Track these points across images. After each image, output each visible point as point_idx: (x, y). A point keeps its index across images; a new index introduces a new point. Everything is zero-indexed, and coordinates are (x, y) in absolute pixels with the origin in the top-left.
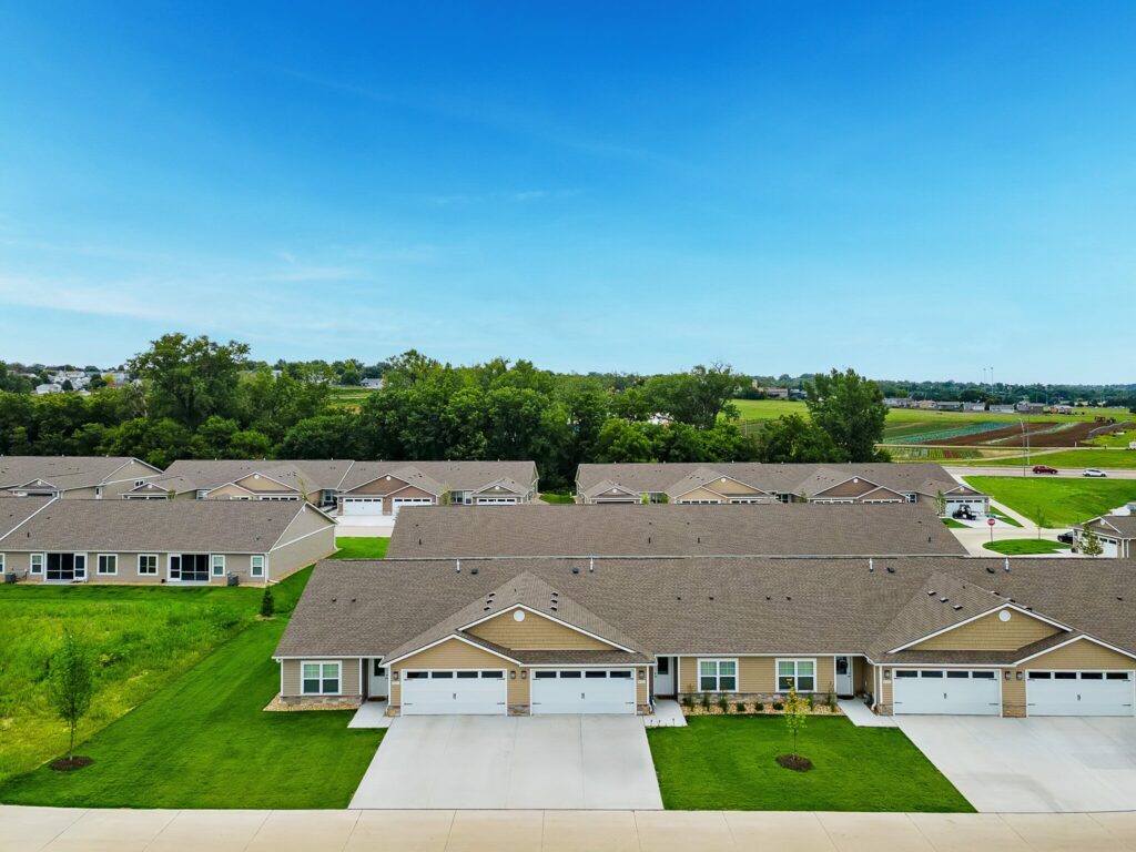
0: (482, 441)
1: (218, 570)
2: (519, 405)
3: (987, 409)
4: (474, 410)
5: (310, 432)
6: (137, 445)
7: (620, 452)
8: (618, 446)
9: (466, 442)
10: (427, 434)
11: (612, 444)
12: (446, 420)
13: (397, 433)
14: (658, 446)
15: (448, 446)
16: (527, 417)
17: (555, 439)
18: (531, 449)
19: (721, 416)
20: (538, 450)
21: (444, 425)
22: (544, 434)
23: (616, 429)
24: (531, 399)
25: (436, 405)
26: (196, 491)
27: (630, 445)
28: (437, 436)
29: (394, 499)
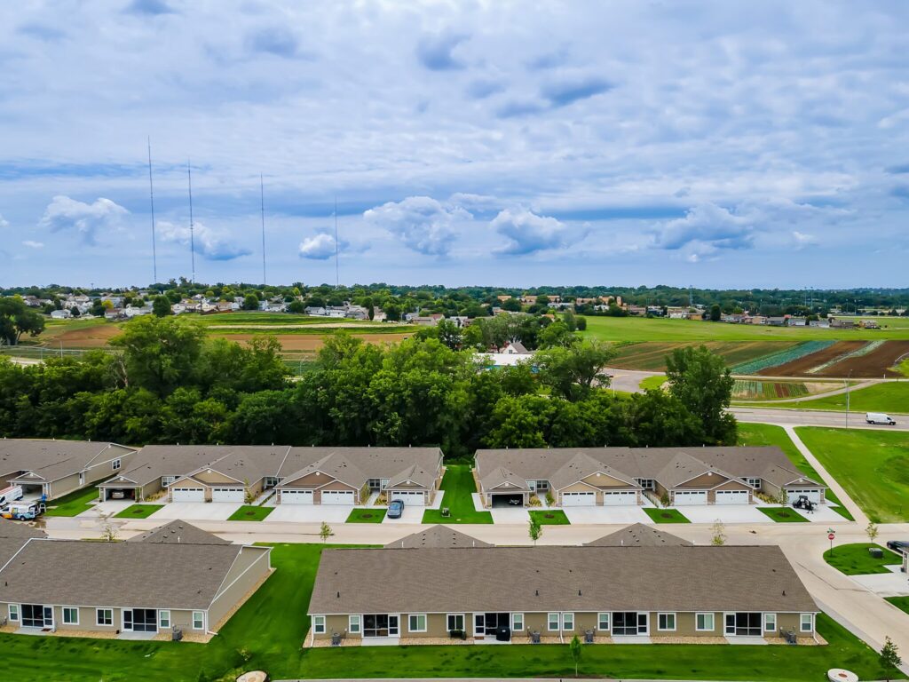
0: (396, 421)
1: (165, 623)
2: (429, 387)
3: (807, 324)
4: (390, 392)
5: (256, 408)
6: (117, 413)
7: (511, 430)
8: (510, 424)
9: (384, 420)
10: (352, 410)
11: (504, 422)
12: (368, 399)
13: (327, 409)
14: (542, 420)
15: (369, 421)
16: (434, 399)
17: (457, 415)
18: (439, 423)
19: (594, 383)
20: (444, 426)
21: (366, 403)
22: (448, 412)
23: (508, 409)
24: (437, 382)
25: (358, 386)
26: (161, 478)
27: (520, 423)
28: (360, 411)
29: (322, 491)
